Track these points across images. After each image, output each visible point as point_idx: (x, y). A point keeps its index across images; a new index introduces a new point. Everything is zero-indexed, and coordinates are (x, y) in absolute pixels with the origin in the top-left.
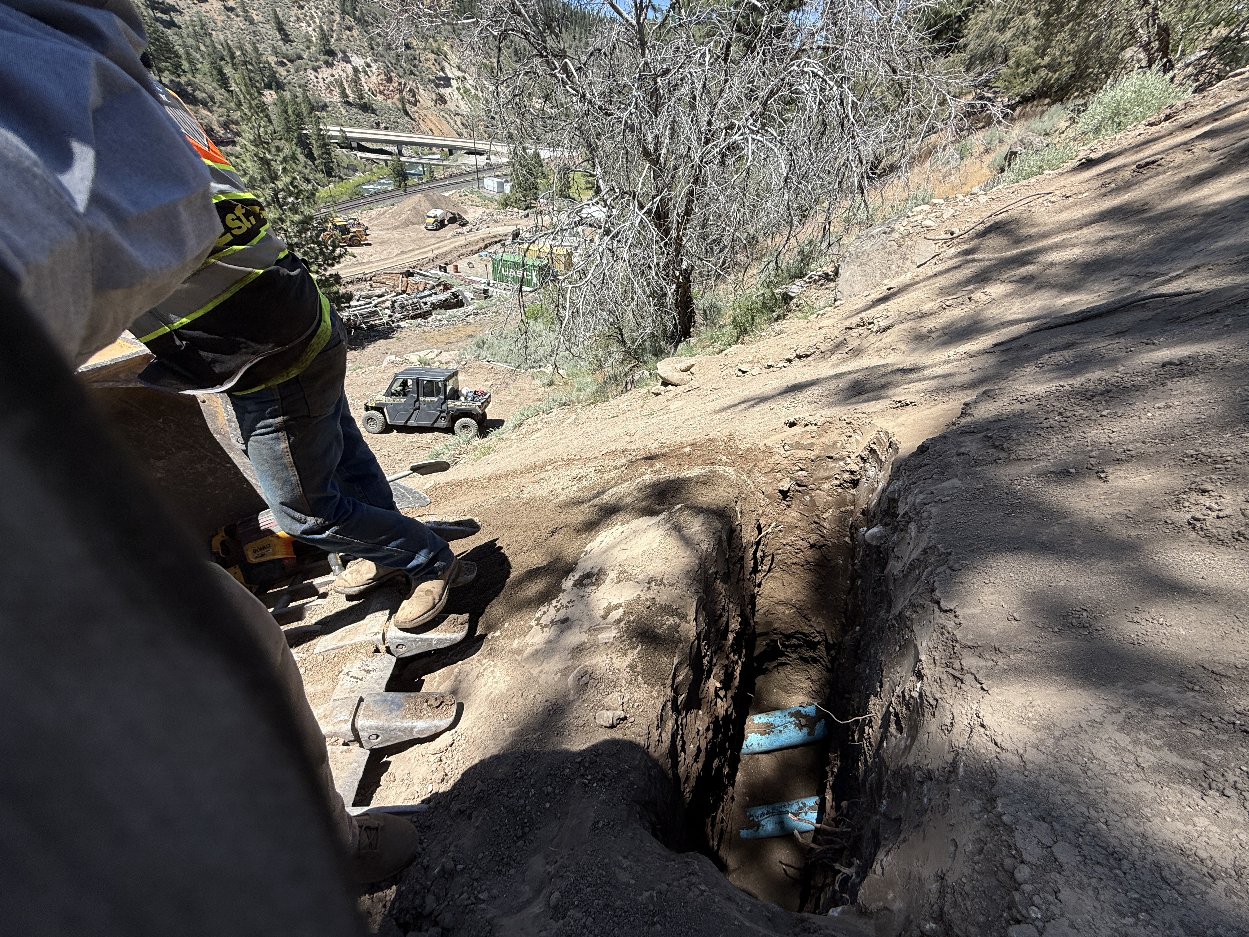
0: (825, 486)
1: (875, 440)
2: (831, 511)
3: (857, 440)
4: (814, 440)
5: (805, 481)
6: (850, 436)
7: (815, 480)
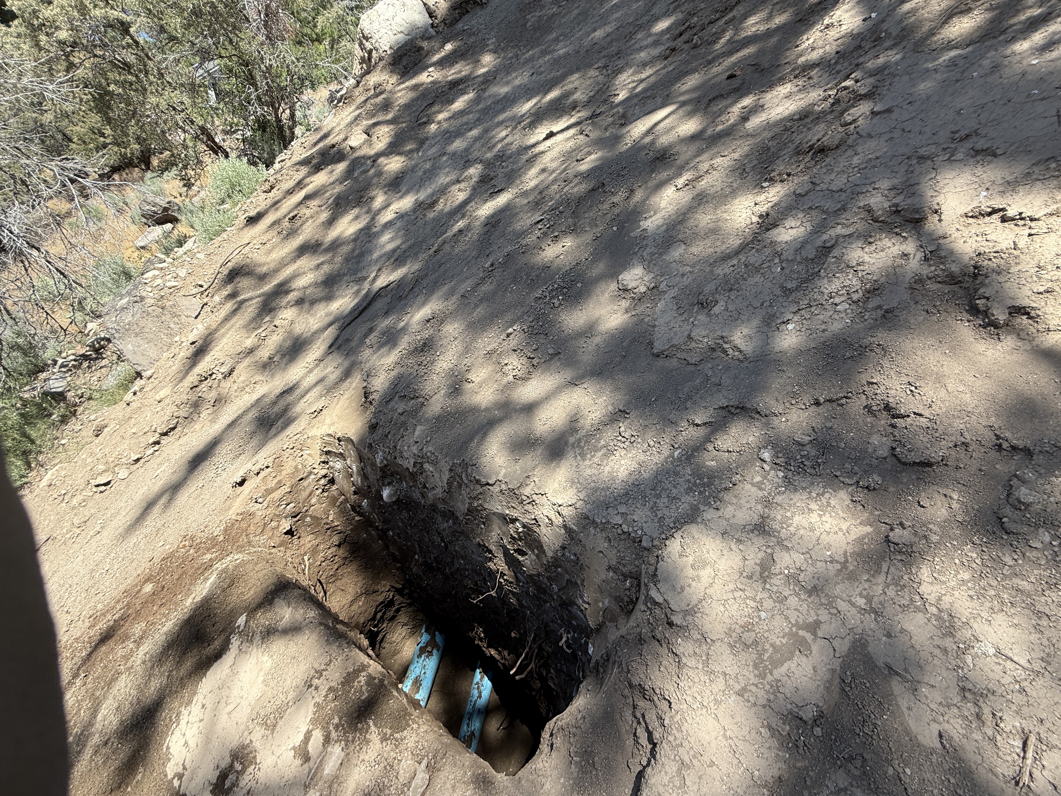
0: (314, 501)
1: (324, 445)
2: (331, 512)
3: (309, 454)
5: (297, 510)
6: (302, 456)
7: (303, 503)
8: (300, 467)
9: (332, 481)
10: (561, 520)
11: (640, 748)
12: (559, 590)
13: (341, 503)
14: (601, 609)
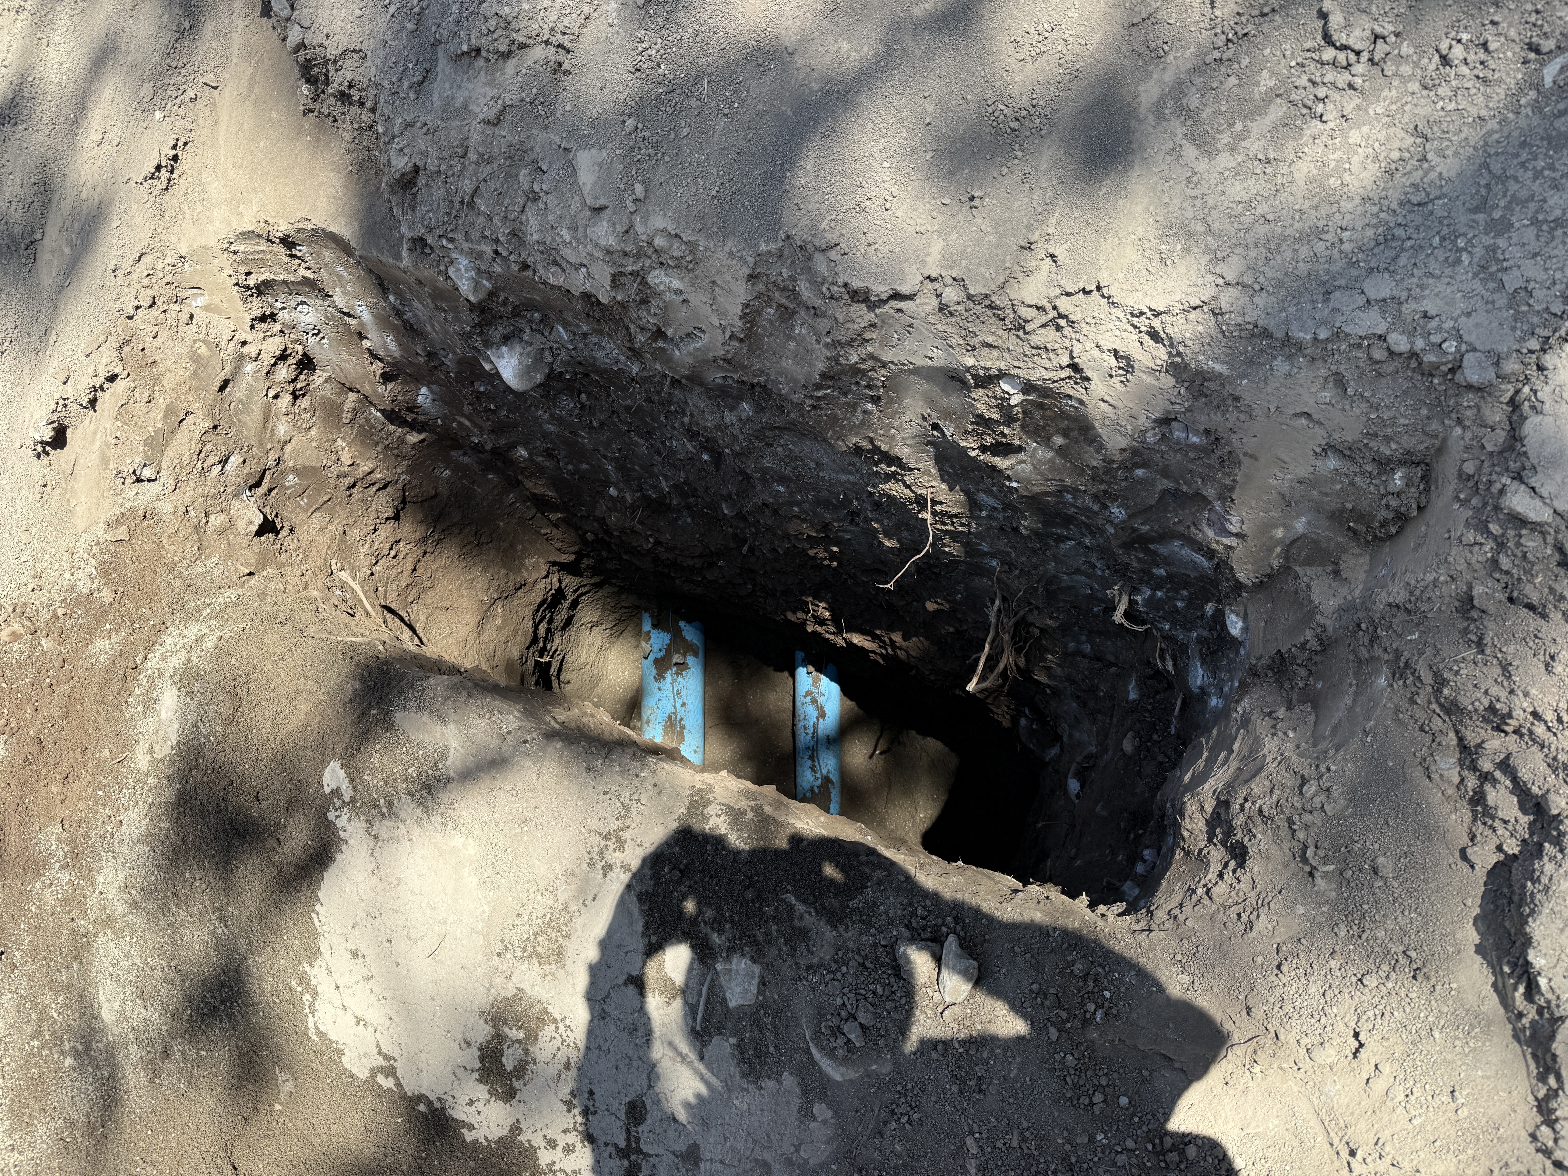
0: (282, 429)
1: (243, 269)
2: (340, 443)
3: (206, 308)
4: (162, 403)
5: (254, 468)
6: (191, 316)
7: (260, 444)
8: (203, 350)
9: (307, 364)
10: (1162, 353)
11: (1497, 824)
12: (1131, 517)
13: (355, 411)
14: (1279, 542)
